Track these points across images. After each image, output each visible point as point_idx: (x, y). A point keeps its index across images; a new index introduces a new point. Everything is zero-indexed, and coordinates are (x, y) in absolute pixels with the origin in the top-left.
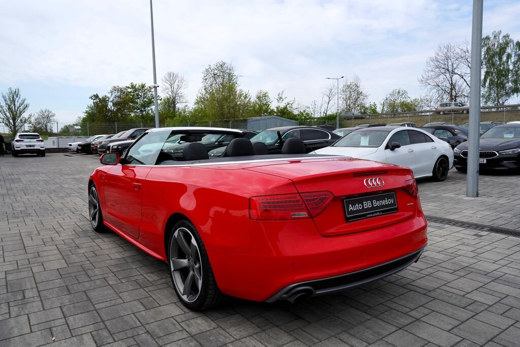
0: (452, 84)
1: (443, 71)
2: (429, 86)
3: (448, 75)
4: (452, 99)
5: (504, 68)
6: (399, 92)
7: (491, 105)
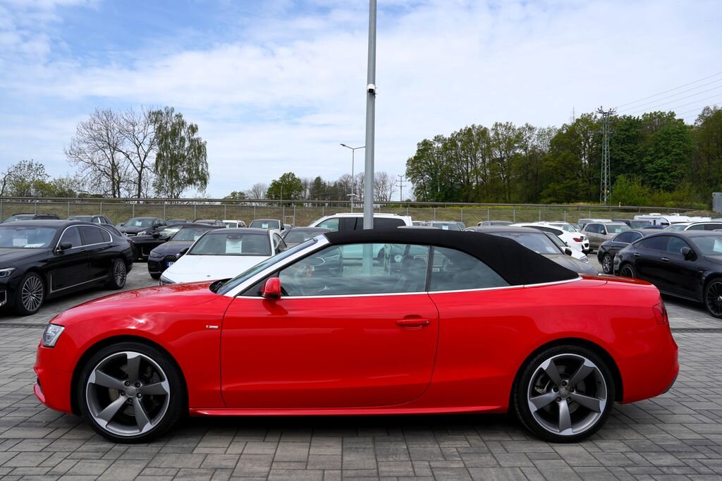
0: (113, 164)
1: (100, 144)
2: (81, 162)
3: (108, 152)
4: (114, 184)
5: (179, 153)
6: (30, 166)
7: (163, 197)
